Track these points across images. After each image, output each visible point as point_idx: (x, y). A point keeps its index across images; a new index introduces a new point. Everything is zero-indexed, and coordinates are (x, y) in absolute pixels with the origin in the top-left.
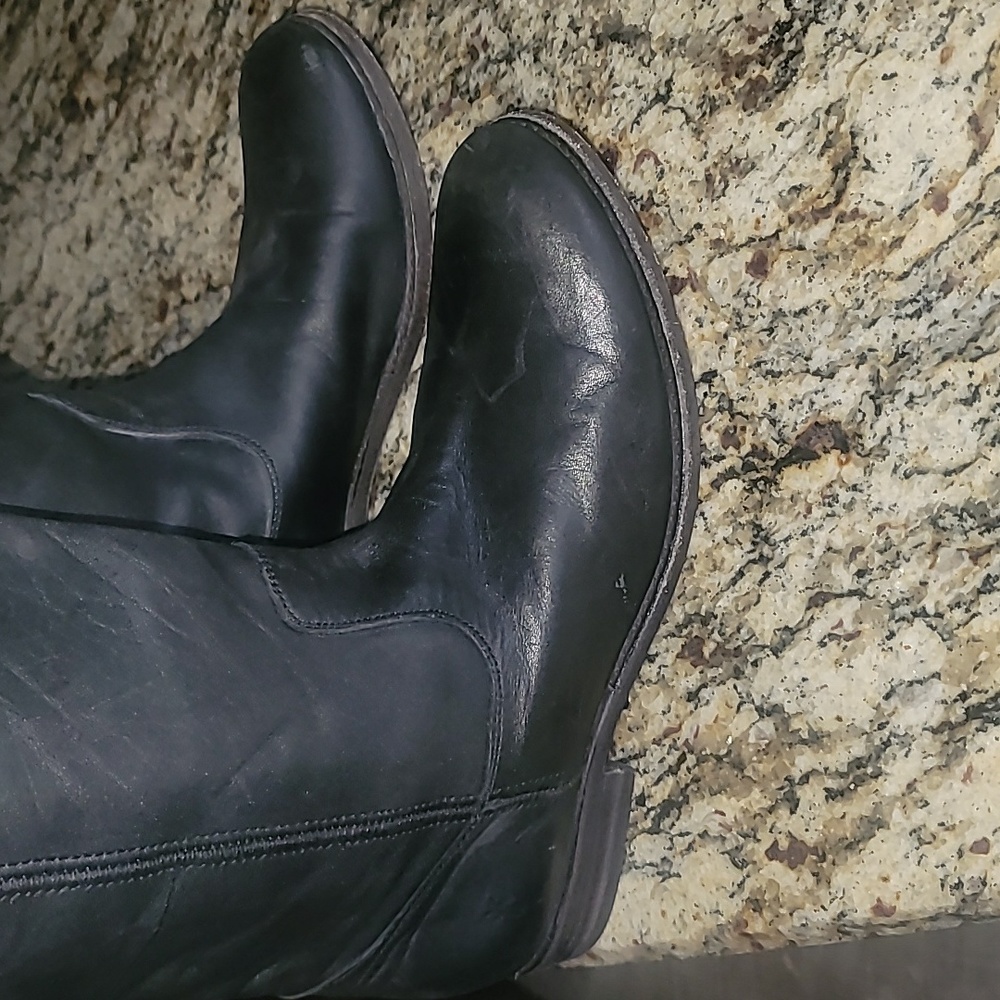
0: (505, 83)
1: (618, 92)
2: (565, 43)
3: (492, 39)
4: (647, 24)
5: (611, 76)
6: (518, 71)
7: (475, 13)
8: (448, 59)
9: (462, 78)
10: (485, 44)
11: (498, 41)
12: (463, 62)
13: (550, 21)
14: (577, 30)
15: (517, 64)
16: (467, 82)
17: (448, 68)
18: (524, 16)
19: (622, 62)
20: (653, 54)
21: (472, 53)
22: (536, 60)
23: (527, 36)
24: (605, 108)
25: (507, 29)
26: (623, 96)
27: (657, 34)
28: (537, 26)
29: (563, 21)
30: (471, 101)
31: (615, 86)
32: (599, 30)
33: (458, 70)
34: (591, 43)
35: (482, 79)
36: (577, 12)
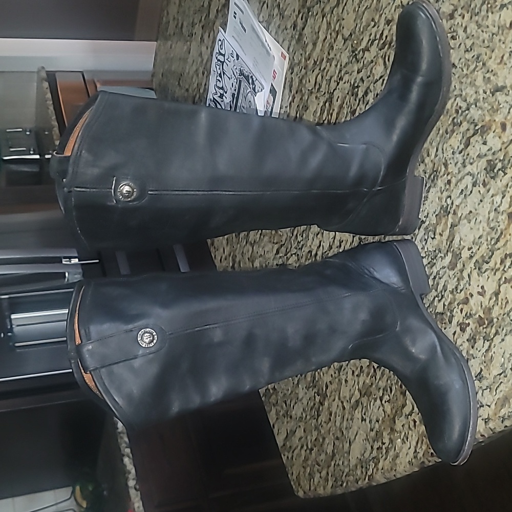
0: (468, 117)
1: (501, 106)
2: (483, 98)
3: (462, 105)
4: (505, 83)
5: (498, 102)
6: (471, 112)
7: (455, 100)
8: (450, 116)
9: (455, 120)
10: (460, 108)
11: (464, 105)
12: (455, 116)
13: (477, 93)
14: (486, 93)
15: (471, 109)
16: (457, 121)
17: (451, 119)
18: (470, 95)
19: (500, 97)
20: (509, 91)
21: (457, 112)
22: (476, 106)
23: (472, 101)
24: (499, 112)
25: (466, 100)
26: (503, 106)
27: (508, 85)
28: (474, 96)
29: (481, 92)
30: (460, 126)
31: (500, 104)
32: (492, 91)
33: (454, 118)
34: (491, 95)
35: (461, 118)
36: (484, 88)
